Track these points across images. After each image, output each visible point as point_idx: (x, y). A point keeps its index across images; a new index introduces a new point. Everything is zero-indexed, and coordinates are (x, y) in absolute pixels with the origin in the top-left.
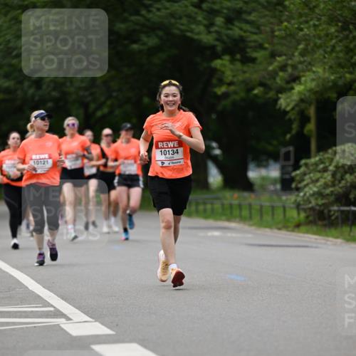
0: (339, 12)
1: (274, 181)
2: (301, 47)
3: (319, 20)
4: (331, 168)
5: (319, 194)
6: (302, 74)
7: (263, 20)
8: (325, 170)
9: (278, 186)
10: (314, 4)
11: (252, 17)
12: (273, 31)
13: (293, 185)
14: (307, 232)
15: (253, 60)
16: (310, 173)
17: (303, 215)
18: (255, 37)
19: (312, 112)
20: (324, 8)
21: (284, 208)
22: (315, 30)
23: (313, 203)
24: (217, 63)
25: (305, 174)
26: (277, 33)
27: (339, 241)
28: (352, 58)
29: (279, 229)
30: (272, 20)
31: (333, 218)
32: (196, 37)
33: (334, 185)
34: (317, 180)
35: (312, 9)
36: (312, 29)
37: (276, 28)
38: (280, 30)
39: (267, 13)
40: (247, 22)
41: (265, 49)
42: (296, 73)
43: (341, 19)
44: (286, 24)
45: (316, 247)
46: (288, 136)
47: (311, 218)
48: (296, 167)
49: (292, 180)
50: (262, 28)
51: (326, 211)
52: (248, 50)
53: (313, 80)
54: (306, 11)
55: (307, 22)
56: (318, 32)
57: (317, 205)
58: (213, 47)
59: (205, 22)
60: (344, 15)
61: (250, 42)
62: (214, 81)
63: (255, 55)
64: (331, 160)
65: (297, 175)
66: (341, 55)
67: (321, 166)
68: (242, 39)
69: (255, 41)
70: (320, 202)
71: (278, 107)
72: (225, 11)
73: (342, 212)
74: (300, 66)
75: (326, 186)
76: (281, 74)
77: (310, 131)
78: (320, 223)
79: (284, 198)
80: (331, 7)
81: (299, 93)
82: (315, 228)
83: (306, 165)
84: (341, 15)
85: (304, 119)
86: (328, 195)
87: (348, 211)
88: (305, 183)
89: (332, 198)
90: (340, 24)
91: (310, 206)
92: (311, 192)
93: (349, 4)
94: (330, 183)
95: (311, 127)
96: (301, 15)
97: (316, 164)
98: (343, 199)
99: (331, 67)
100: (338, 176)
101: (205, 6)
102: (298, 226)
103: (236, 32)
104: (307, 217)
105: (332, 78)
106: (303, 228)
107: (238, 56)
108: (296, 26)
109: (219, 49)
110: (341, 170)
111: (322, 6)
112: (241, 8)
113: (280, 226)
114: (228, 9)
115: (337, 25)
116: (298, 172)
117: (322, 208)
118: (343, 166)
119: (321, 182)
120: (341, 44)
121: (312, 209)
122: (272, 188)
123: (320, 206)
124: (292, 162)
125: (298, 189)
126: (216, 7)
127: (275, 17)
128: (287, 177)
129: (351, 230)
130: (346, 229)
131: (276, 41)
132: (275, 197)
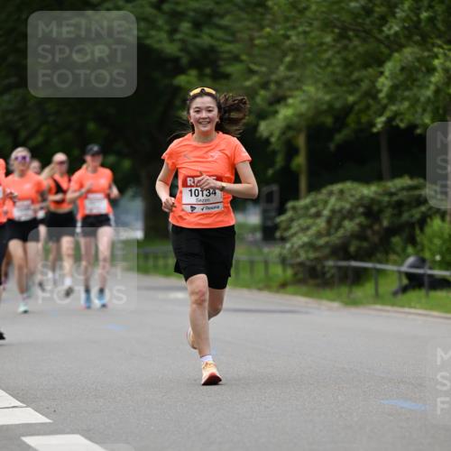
0: (335, 16)
1: (253, 229)
2: (288, 59)
3: (311, 24)
4: (326, 213)
5: (311, 246)
6: (288, 93)
7: (239, 26)
8: (318, 215)
9: (259, 235)
10: (303, 5)
11: (226, 21)
12: (252, 39)
13: (278, 234)
14: (295, 293)
15: (227, 76)
16: (298, 219)
17: (289, 272)
18: (229, 47)
19: (301, 141)
20: (317, 10)
21: (266, 263)
22: (306, 38)
23: (303, 256)
24: (181, 80)
25: (292, 220)
26: (257, 42)
27: (336, 305)
28: (351, 73)
29: (260, 289)
30: (251, 25)
31: (328, 275)
32: (157, 46)
33: (328, 234)
34: (308, 228)
35: (302, 11)
36: (302, 36)
37: (256, 34)
38: (260, 37)
39: (244, 16)
40: (220, 27)
41: (241, 61)
42: (281, 93)
43: (339, 24)
44: (268, 30)
45: (307, 313)
46: (270, 172)
47: (300, 276)
48: (281, 211)
49: (276, 227)
50: (239, 35)
51: (319, 268)
52: (221, 63)
53: (303, 102)
54: (294, 13)
55: (294, 28)
56: (309, 40)
57: (308, 259)
58: (176, 60)
59: (167, 28)
60: (343, 19)
61: (223, 52)
62: (178, 102)
63: (229, 69)
64: (326, 203)
65: (281, 222)
66: (338, 70)
67: (313, 210)
68: (212, 49)
69: (230, 52)
70: (312, 255)
71: (258, 135)
72: (192, 14)
73: (340, 268)
74: (287, 84)
75: (319, 235)
76: (262, 92)
77: (299, 166)
78: (311, 282)
79: (266, 250)
80: (324, 9)
81: (286, 118)
82: (304, 289)
83: (294, 208)
84: (338, 19)
85: (291, 151)
86: (321, 247)
87: (347, 268)
88: (292, 231)
89: (327, 251)
90: (337, 30)
91: (299, 260)
92: (300, 243)
93: (348, 5)
94: (324, 232)
95: (300, 161)
96: (287, 19)
97: (307, 208)
98: (341, 251)
99: (325, 85)
100: (335, 222)
101: (166, 7)
102: (283, 286)
103: (205, 40)
104: (295, 274)
105: (327, 98)
106: (290, 289)
107: (208, 71)
108: (282, 32)
109: (185, 60)
110: (338, 215)
111: (314, 7)
112: (211, 10)
113: (261, 285)
114: (195, 10)
115: (333, 32)
116: (283, 218)
117: (314, 263)
118: (341, 211)
119: (313, 230)
120: (338, 56)
121: (301, 264)
122: (250, 237)
123: (312, 260)
124: (275, 204)
125: (283, 239)
126: (180, 8)
127: (254, 21)
128: (269, 223)
129: (350, 292)
130: (344, 290)
131: (256, 51)
132: (254, 250)
